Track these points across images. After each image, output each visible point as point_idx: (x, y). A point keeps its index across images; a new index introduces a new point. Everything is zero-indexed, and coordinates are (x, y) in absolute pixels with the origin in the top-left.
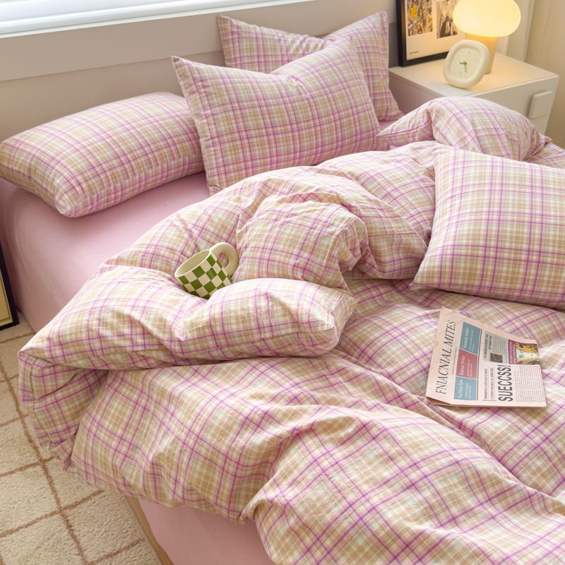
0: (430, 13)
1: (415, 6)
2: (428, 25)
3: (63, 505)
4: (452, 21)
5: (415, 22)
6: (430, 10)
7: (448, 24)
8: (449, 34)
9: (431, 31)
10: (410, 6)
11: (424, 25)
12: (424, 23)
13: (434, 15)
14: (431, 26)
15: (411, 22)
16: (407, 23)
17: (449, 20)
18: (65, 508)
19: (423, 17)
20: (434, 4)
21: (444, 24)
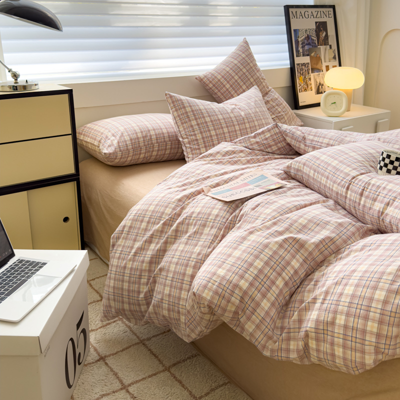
0: (310, 81)
1: (301, 76)
2: (309, 87)
5: (302, 85)
6: (310, 79)
9: (312, 90)
10: (299, 76)
12: (307, 85)
16: (298, 85)
17: (321, 85)
19: (306, 83)
20: (312, 75)
21: (319, 87)
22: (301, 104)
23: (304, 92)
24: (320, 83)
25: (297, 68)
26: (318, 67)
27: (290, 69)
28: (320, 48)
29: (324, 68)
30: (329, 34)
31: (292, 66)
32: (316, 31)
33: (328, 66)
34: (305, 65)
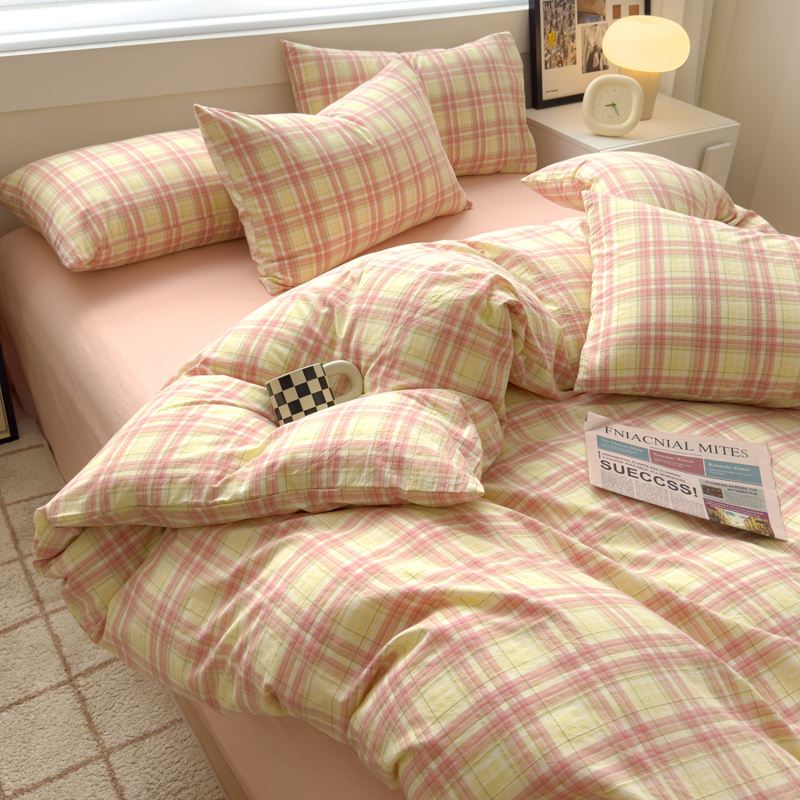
0: (573, 41)
1: (553, 31)
2: (570, 56)
4: (602, 51)
5: (553, 52)
6: (573, 37)
7: (596, 55)
8: (598, 69)
9: (575, 63)
10: (548, 31)
11: (566, 56)
12: (566, 53)
13: (579, 44)
14: (574, 58)
15: (549, 52)
16: (543, 52)
17: (598, 50)
19: (564, 45)
20: (579, 28)
21: (592, 55)
22: (546, 96)
23: (557, 70)
24: (596, 47)
25: (545, 13)
26: (595, 8)
27: (527, 15)
29: (609, 12)
31: (533, 7)
33: (619, 6)
34: (565, 4)
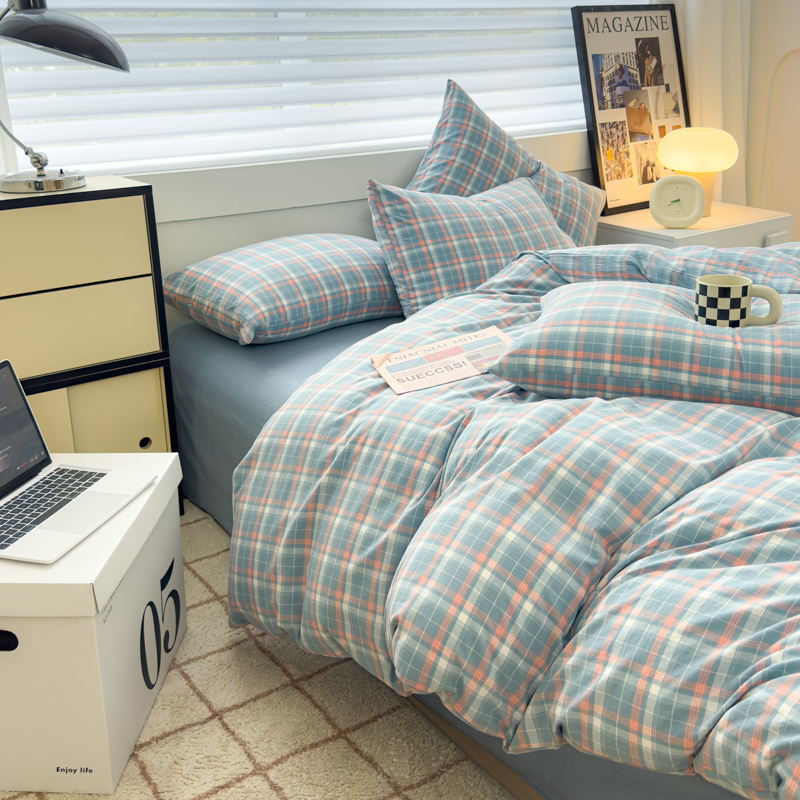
0: (628, 157)
1: (610, 148)
2: (627, 169)
3: (295, 678)
4: (653, 165)
5: (612, 166)
6: (628, 154)
7: (649, 169)
8: (652, 181)
9: (632, 176)
10: (605, 149)
11: (623, 170)
12: (623, 166)
13: (633, 158)
14: (631, 171)
15: (608, 166)
16: (604, 167)
17: (650, 165)
18: (299, 680)
19: (620, 161)
20: (632, 146)
24: (648, 162)
28: (646, 91)
30: (663, 63)
31: (592, 128)
32: (637, 57)
33: (664, 127)
